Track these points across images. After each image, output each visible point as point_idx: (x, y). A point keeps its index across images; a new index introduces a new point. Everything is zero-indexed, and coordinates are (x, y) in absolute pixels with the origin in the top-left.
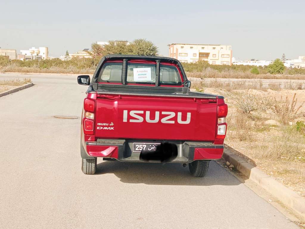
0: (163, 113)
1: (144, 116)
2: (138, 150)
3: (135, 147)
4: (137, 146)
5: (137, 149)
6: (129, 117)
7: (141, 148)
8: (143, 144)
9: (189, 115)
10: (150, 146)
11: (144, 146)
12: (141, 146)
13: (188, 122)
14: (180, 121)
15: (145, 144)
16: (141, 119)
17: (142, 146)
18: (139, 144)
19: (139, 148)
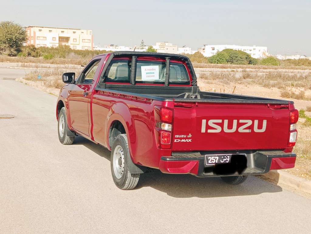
0: (241, 121)
1: (221, 125)
2: (211, 162)
3: (208, 160)
4: (209, 158)
5: (209, 162)
6: (208, 127)
7: (213, 161)
8: (215, 156)
9: (265, 122)
10: (222, 157)
11: (216, 158)
12: (213, 158)
13: (263, 130)
14: (256, 130)
15: (217, 156)
16: (219, 130)
17: (215, 158)
18: (211, 156)
19: (212, 161)
